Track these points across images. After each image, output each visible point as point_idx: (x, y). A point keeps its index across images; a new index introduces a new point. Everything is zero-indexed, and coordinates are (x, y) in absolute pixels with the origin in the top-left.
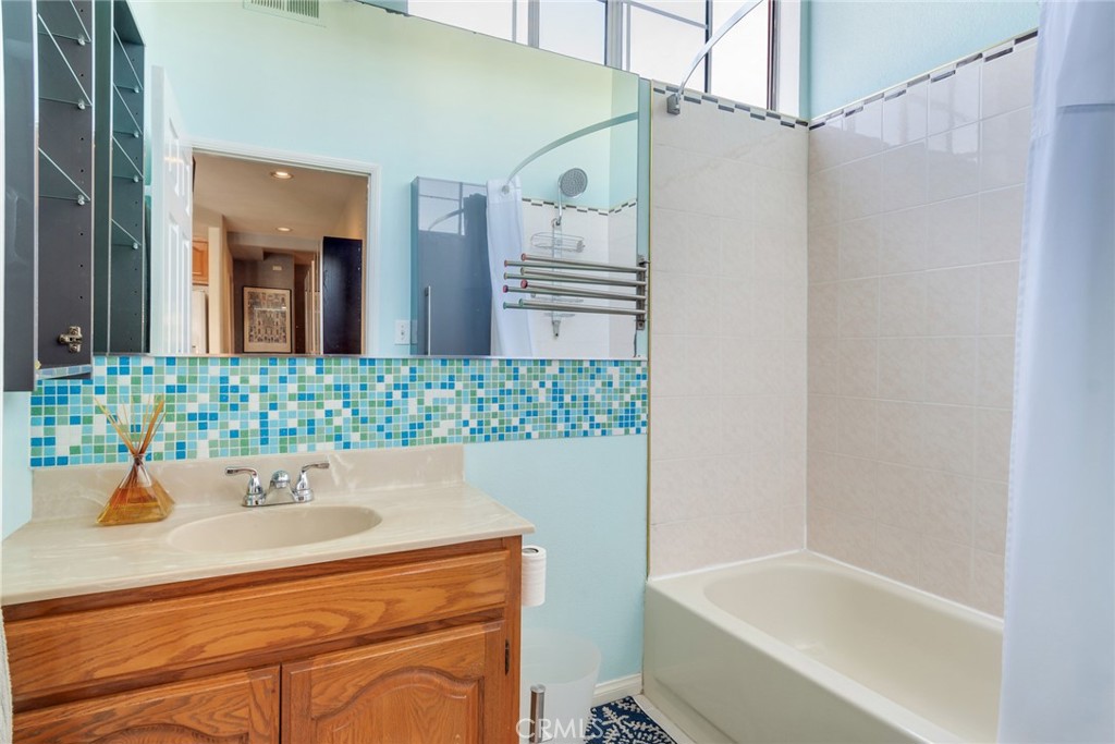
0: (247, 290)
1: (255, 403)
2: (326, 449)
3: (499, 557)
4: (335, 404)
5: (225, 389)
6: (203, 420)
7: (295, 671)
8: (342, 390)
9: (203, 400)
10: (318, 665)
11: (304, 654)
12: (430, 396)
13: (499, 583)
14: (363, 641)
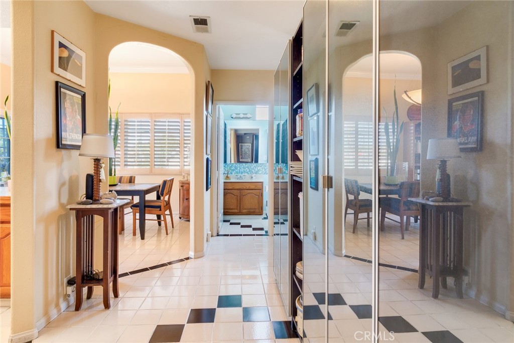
0: (240, 144)
1: (238, 169)
2: (246, 174)
3: (261, 184)
4: (247, 169)
5: (235, 167)
6: (233, 170)
7: (241, 191)
8: (248, 167)
9: (233, 168)
10: (243, 191)
11: (242, 190)
12: (258, 168)
13: (261, 186)
14: (247, 190)
